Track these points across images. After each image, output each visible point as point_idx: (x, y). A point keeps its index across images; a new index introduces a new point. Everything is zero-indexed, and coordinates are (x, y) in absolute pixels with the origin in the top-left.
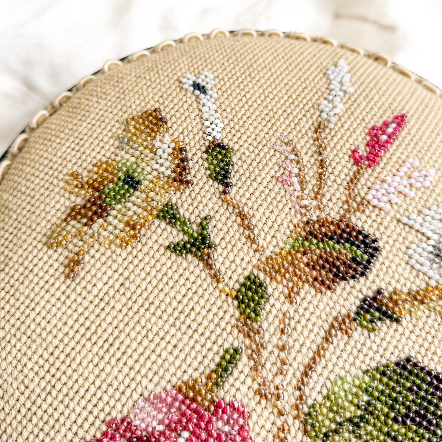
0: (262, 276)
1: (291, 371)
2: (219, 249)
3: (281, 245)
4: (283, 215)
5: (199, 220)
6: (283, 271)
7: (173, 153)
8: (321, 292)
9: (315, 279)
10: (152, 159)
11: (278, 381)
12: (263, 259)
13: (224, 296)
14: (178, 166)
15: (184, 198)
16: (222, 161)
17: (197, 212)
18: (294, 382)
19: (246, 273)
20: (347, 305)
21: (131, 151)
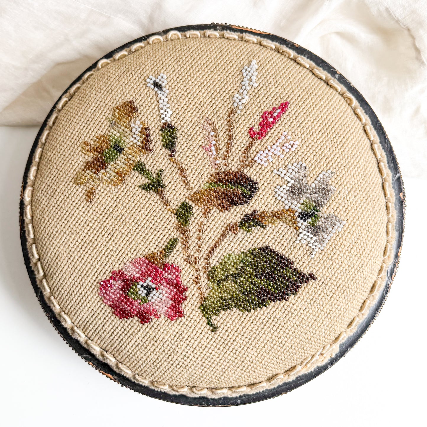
0: (190, 203)
1: (203, 250)
2: (168, 189)
3: (202, 186)
4: (205, 169)
5: (157, 172)
6: (202, 200)
7: (141, 131)
8: (222, 211)
9: (219, 205)
10: (130, 134)
11: (196, 255)
12: (192, 193)
13: (170, 213)
14: (144, 139)
15: (148, 159)
16: (170, 136)
17: (155, 167)
18: (205, 256)
19: (182, 201)
20: (236, 219)
21: (117, 129)
